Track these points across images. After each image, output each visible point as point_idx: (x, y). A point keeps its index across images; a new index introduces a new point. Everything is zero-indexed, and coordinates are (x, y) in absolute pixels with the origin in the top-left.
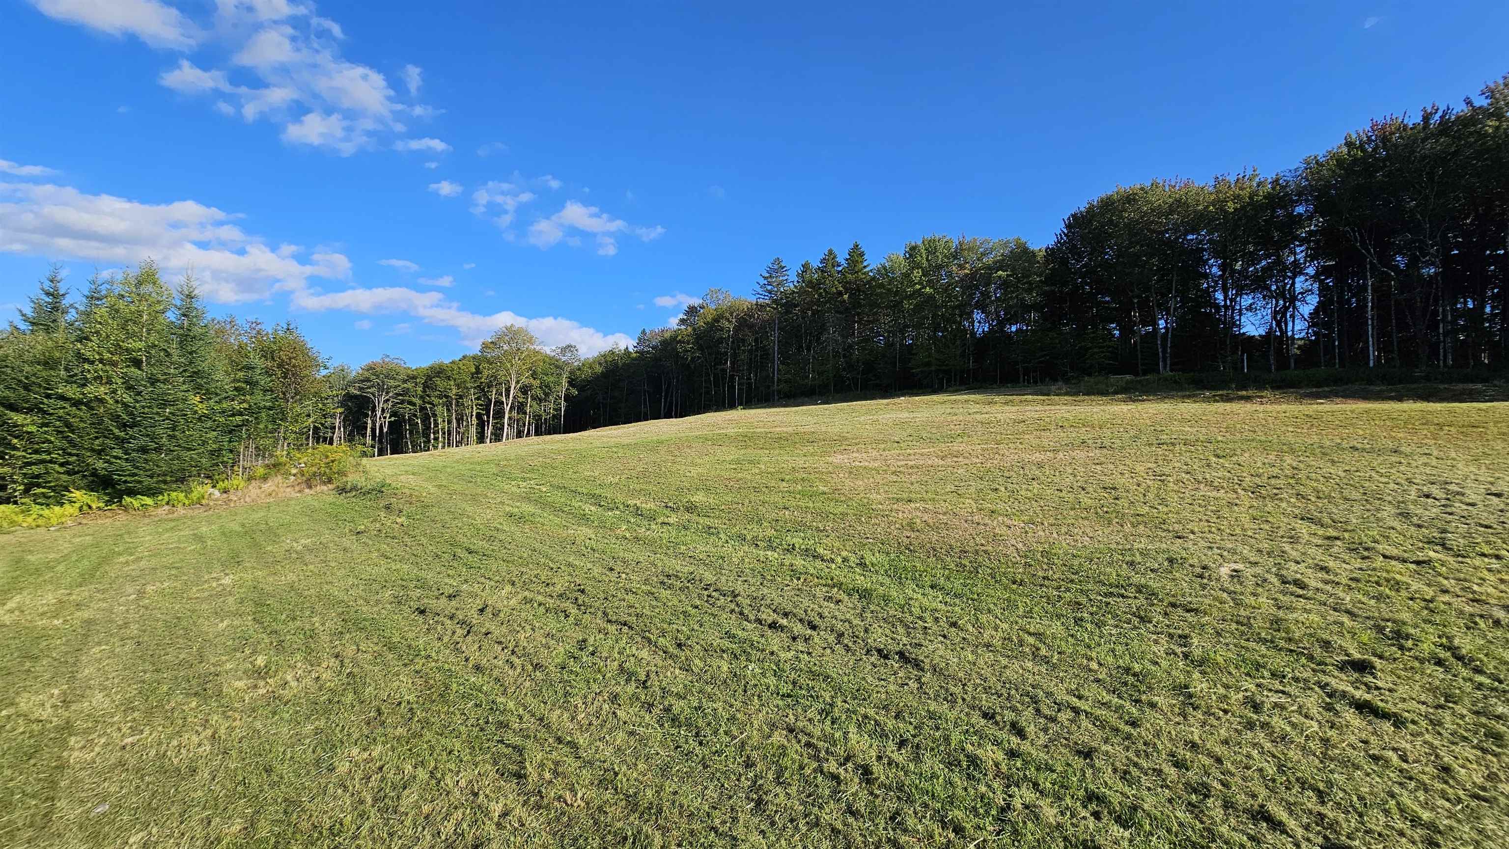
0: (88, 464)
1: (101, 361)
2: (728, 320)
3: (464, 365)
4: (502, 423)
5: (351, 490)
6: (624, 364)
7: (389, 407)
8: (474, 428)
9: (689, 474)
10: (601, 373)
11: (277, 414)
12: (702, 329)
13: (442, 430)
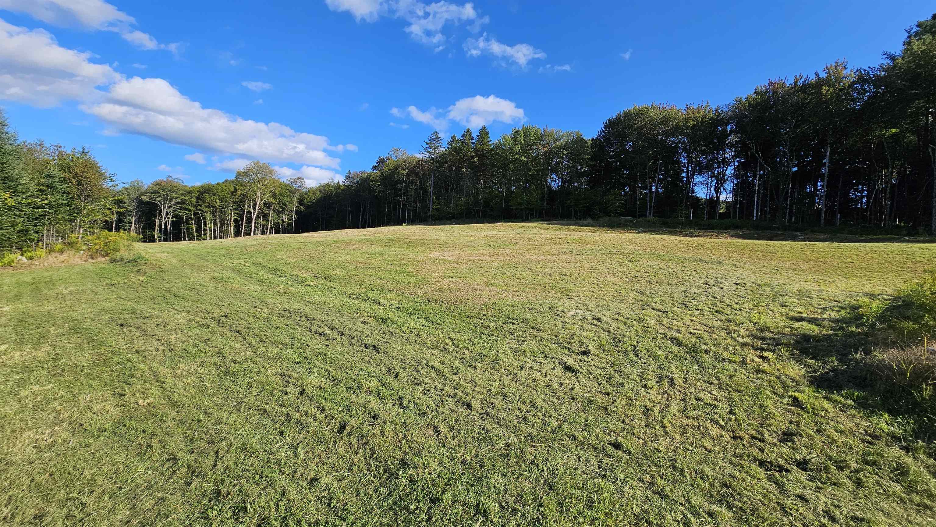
2: (403, 168)
3: (226, 186)
4: (251, 226)
5: (119, 261)
6: (336, 192)
7: (172, 211)
8: (232, 228)
9: (340, 259)
10: (321, 197)
11: (74, 209)
12: (387, 173)
13: (210, 228)
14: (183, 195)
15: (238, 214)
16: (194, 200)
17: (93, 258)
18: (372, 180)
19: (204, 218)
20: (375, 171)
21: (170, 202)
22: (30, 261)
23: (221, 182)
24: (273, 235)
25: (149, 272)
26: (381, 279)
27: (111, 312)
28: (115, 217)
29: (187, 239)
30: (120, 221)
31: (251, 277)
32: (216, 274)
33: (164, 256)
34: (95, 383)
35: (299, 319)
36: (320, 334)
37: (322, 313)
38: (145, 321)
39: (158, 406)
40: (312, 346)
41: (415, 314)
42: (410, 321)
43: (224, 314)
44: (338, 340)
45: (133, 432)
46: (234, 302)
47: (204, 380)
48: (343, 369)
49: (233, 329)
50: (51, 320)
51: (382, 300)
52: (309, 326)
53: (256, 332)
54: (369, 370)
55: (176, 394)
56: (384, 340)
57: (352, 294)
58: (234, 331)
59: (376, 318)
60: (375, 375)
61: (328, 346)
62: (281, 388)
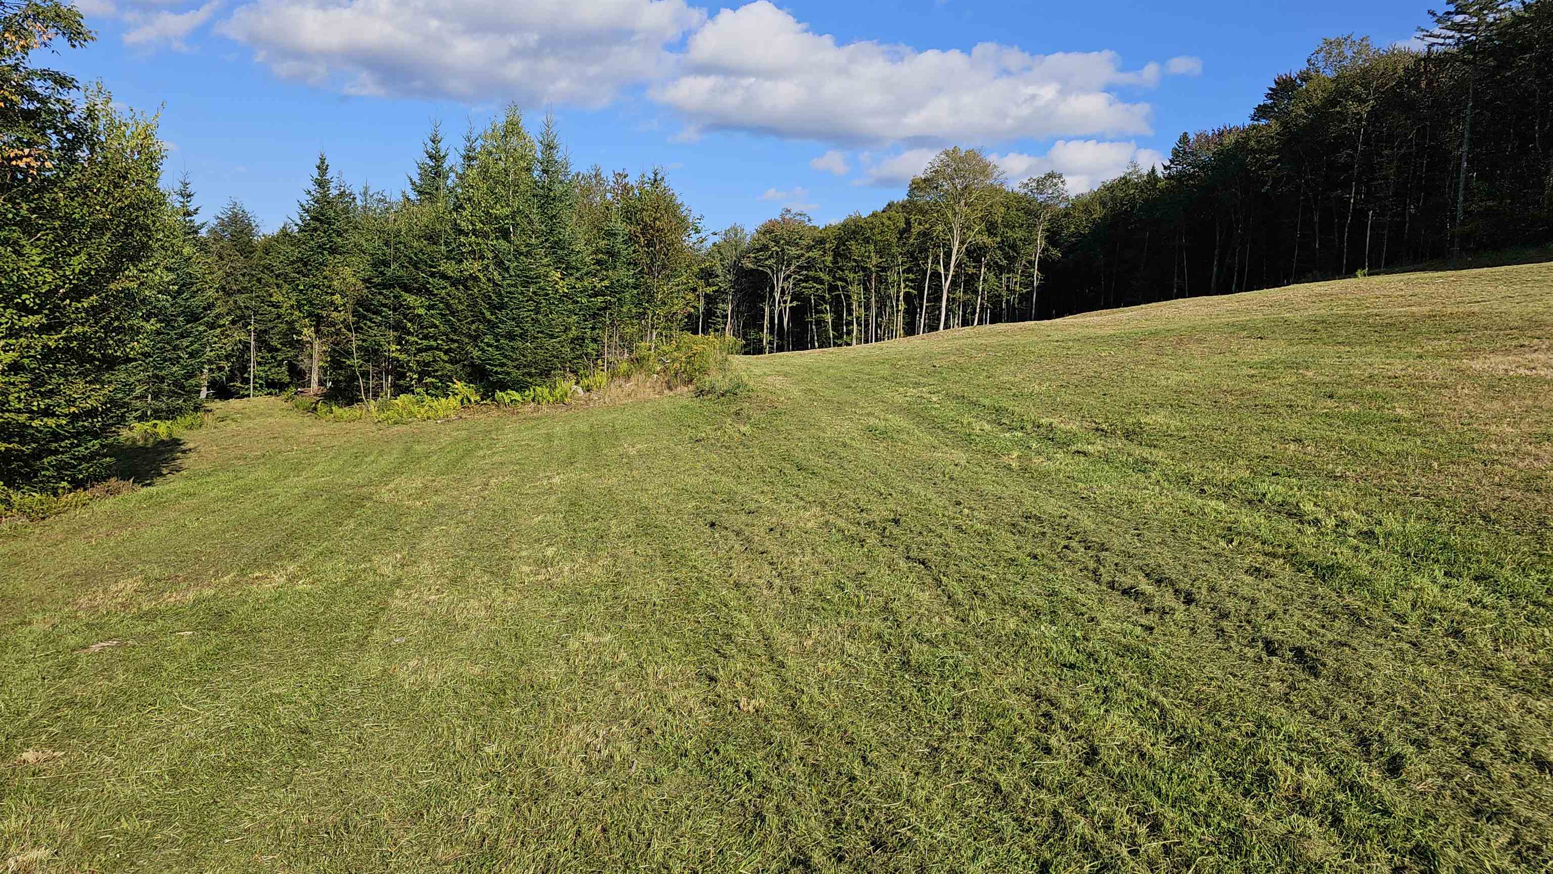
0: (467, 353)
1: (474, 231)
2: (1357, 98)
3: (889, 219)
4: (940, 308)
5: (709, 392)
6: (1146, 201)
7: (791, 287)
8: (901, 314)
9: (1164, 383)
10: (1105, 218)
11: (643, 293)
12: (1302, 122)
13: (857, 319)
14: (809, 248)
15: (912, 281)
16: (829, 259)
17: (670, 388)
18: (1253, 151)
19: (848, 297)
20: (1263, 122)
21: (788, 266)
22: (588, 394)
23: (880, 209)
24: (988, 327)
25: (756, 416)
26: (1298, 440)
27: (697, 496)
28: (701, 306)
29: (816, 344)
30: (709, 313)
31: (944, 429)
32: (872, 421)
33: (779, 381)
34: (672, 644)
35: (1064, 543)
36: (1125, 592)
37: (1126, 532)
38: (749, 519)
39: (774, 720)
40: (1105, 624)
41: (1437, 561)
42: (1418, 581)
43: (892, 516)
44: (1178, 616)
45: (731, 770)
46: (911, 487)
47: (858, 674)
48: (1203, 710)
49: (911, 554)
50: (612, 507)
51: (1308, 507)
52: (1092, 565)
53: (964, 567)
54: (1292, 729)
55: (805, 699)
56: (1330, 636)
57: (1206, 481)
58: (914, 560)
59: (1294, 559)
60: (1312, 748)
61: (1152, 629)
62: (1034, 732)
